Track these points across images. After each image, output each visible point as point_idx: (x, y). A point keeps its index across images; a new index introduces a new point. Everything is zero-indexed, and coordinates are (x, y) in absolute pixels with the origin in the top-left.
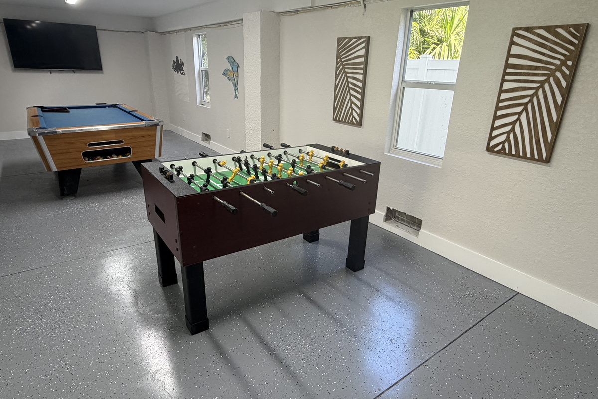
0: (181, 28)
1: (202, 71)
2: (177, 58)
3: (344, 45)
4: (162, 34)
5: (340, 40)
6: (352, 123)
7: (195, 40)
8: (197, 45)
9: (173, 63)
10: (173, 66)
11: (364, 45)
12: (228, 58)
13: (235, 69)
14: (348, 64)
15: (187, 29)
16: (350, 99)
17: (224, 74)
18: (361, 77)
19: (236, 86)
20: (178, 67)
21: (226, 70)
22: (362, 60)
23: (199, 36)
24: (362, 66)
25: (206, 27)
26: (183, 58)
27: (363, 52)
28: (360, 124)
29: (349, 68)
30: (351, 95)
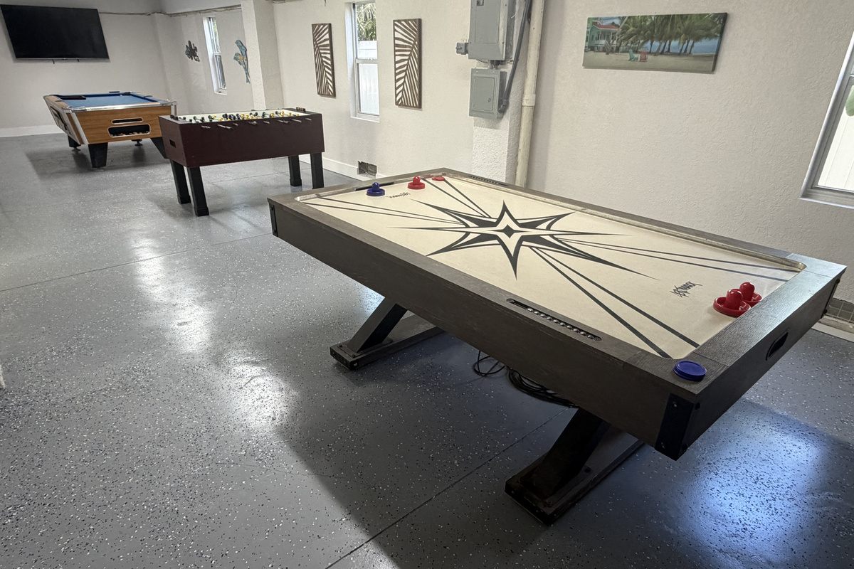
0: (189, 10)
1: (216, 56)
2: (189, 42)
3: (317, 30)
4: (171, 15)
5: (314, 26)
6: (328, 95)
7: (205, 23)
8: (209, 29)
9: (185, 49)
10: (186, 51)
11: (327, 30)
12: (237, 43)
13: (244, 53)
14: (321, 46)
15: (197, 11)
16: (326, 75)
17: (235, 58)
18: (329, 56)
19: (246, 69)
20: (192, 52)
21: (237, 54)
22: (328, 42)
23: (210, 18)
24: (329, 48)
25: (214, 10)
26: (196, 43)
27: (327, 36)
28: (334, 95)
29: (322, 49)
30: (326, 72)
